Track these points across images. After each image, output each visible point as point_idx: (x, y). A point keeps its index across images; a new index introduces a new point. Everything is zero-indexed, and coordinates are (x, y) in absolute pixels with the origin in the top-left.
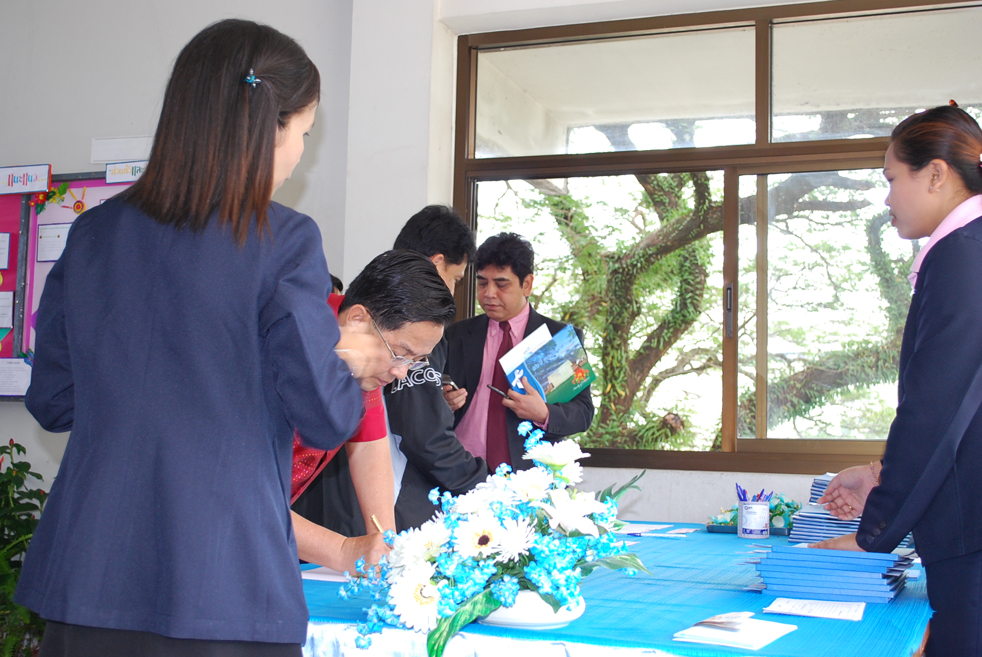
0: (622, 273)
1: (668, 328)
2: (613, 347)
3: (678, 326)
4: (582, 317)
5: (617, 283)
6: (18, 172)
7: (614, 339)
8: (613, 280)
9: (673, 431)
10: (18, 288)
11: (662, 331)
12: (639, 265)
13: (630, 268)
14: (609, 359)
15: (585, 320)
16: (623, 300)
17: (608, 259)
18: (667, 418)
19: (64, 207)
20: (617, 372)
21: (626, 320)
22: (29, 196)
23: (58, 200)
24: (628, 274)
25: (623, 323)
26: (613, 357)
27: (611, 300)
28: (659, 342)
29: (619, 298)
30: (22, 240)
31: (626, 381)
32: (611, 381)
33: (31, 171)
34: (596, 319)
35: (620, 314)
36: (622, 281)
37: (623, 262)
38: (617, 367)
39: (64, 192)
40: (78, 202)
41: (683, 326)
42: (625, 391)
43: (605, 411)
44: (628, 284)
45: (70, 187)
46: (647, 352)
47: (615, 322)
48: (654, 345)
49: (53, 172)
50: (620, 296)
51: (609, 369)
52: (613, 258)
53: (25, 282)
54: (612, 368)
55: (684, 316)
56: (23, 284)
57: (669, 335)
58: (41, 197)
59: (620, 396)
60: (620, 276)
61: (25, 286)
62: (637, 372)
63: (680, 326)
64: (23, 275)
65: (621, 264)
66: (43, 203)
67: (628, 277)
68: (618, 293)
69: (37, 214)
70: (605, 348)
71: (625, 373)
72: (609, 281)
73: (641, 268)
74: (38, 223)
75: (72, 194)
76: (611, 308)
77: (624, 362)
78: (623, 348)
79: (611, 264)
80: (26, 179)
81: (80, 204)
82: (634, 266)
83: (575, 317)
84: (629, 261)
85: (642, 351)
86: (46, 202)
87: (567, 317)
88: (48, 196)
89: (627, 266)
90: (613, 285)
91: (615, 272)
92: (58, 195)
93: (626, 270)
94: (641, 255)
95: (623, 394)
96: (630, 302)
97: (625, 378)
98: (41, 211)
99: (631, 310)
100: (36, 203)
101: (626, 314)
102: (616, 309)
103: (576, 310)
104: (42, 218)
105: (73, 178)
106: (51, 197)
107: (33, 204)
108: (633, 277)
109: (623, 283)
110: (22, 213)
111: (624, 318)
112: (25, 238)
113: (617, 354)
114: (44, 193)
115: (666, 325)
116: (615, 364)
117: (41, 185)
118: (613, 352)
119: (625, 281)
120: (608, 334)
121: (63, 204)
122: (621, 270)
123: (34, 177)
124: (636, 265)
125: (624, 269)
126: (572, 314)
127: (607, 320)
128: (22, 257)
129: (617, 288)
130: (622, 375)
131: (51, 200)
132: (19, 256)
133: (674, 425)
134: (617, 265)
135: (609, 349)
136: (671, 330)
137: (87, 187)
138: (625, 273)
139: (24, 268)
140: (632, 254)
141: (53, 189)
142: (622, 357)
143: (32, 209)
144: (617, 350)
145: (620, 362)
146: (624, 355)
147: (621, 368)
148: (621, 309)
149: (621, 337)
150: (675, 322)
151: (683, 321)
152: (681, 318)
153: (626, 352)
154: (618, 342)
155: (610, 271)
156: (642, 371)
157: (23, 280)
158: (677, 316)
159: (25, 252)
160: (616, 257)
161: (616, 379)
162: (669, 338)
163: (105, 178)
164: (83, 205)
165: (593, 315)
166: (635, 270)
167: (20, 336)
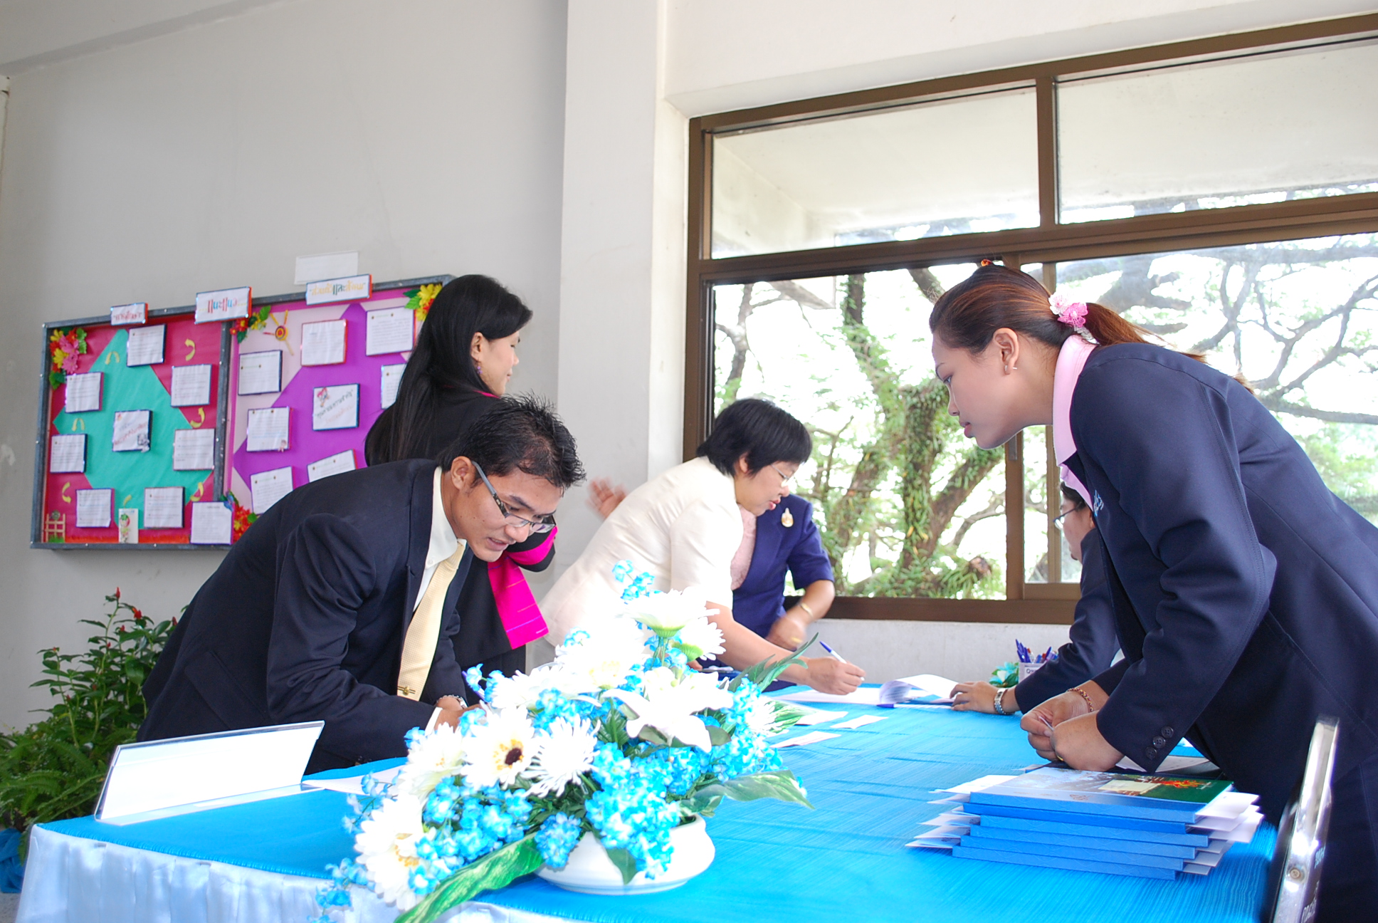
0: (921, 408)
1: (973, 467)
2: (913, 488)
3: (983, 464)
4: (883, 456)
5: (915, 419)
6: (218, 297)
7: (915, 479)
8: (912, 416)
9: (980, 575)
10: (218, 425)
11: (966, 470)
12: (938, 399)
13: (929, 402)
14: (910, 500)
15: (886, 460)
16: (923, 437)
17: (905, 394)
18: (974, 562)
19: (266, 333)
20: (918, 514)
21: (926, 458)
22: (231, 323)
23: (259, 326)
24: (927, 408)
25: (923, 461)
26: (914, 498)
27: (910, 437)
28: (963, 481)
29: (918, 434)
30: (222, 372)
31: (929, 524)
32: (913, 524)
33: (230, 295)
34: (897, 459)
35: (920, 452)
36: (921, 416)
37: (922, 396)
38: (919, 509)
39: (266, 318)
40: (280, 327)
41: (989, 464)
42: (927, 533)
43: (907, 555)
44: (927, 419)
45: (271, 311)
46: (951, 492)
47: (915, 460)
48: (958, 484)
49: (253, 296)
50: (920, 433)
51: (910, 511)
52: (911, 392)
53: (226, 418)
54: (914, 510)
55: (990, 453)
56: (224, 420)
57: (974, 473)
58: (242, 324)
59: (922, 539)
60: (918, 411)
61: (225, 423)
62: (941, 514)
63: (986, 463)
64: (224, 409)
65: (920, 398)
66: (245, 329)
67: (927, 412)
68: (918, 430)
69: (238, 342)
70: (906, 488)
71: (927, 515)
72: (908, 417)
73: (941, 402)
74: (240, 352)
75: (274, 320)
76: (910, 446)
77: (926, 503)
78: (924, 488)
79: (909, 398)
80: (225, 304)
81: (282, 330)
82: (933, 400)
83: (875, 457)
84: (928, 396)
85: (946, 491)
86: (248, 330)
87: (867, 457)
88: (249, 322)
89: (926, 400)
90: (912, 421)
91: (913, 407)
92: (259, 320)
93: (925, 405)
94: (941, 388)
95: (926, 537)
96: (931, 439)
97: (929, 520)
98: (242, 339)
99: (931, 447)
100: (237, 331)
101: (926, 452)
102: (916, 447)
103: (876, 450)
104: (244, 346)
105: (274, 300)
106: (252, 323)
107: (234, 331)
108: (932, 413)
109: (923, 419)
110: (222, 342)
111: (924, 457)
112: (226, 369)
113: (918, 495)
114: (244, 319)
115: (971, 463)
116: (917, 505)
117: (241, 311)
118: (913, 493)
119: (924, 417)
120: (908, 474)
121: (266, 330)
122: (919, 405)
123: (233, 302)
124: (935, 399)
125: (922, 404)
126: (872, 455)
127: (906, 458)
128: (223, 389)
129: (916, 424)
130: (924, 517)
131: (252, 327)
132: (220, 390)
133: (980, 569)
134: (915, 400)
135: (910, 489)
136: (976, 468)
137: (289, 310)
138: (924, 408)
139: (224, 402)
140: (930, 387)
141: (254, 314)
142: (923, 498)
143: (233, 338)
144: (918, 490)
145: (921, 503)
146: (926, 496)
147: (923, 510)
148: (921, 447)
149: (922, 476)
150: (980, 461)
151: (989, 459)
152: (987, 455)
153: (928, 492)
154: (918, 482)
155: (908, 406)
156: (946, 513)
157: (223, 416)
158: (982, 453)
159: (225, 384)
160: (914, 391)
161: (918, 521)
162: (975, 477)
163: (304, 300)
164: (285, 331)
165: (895, 454)
166: (934, 405)
167: (221, 478)
